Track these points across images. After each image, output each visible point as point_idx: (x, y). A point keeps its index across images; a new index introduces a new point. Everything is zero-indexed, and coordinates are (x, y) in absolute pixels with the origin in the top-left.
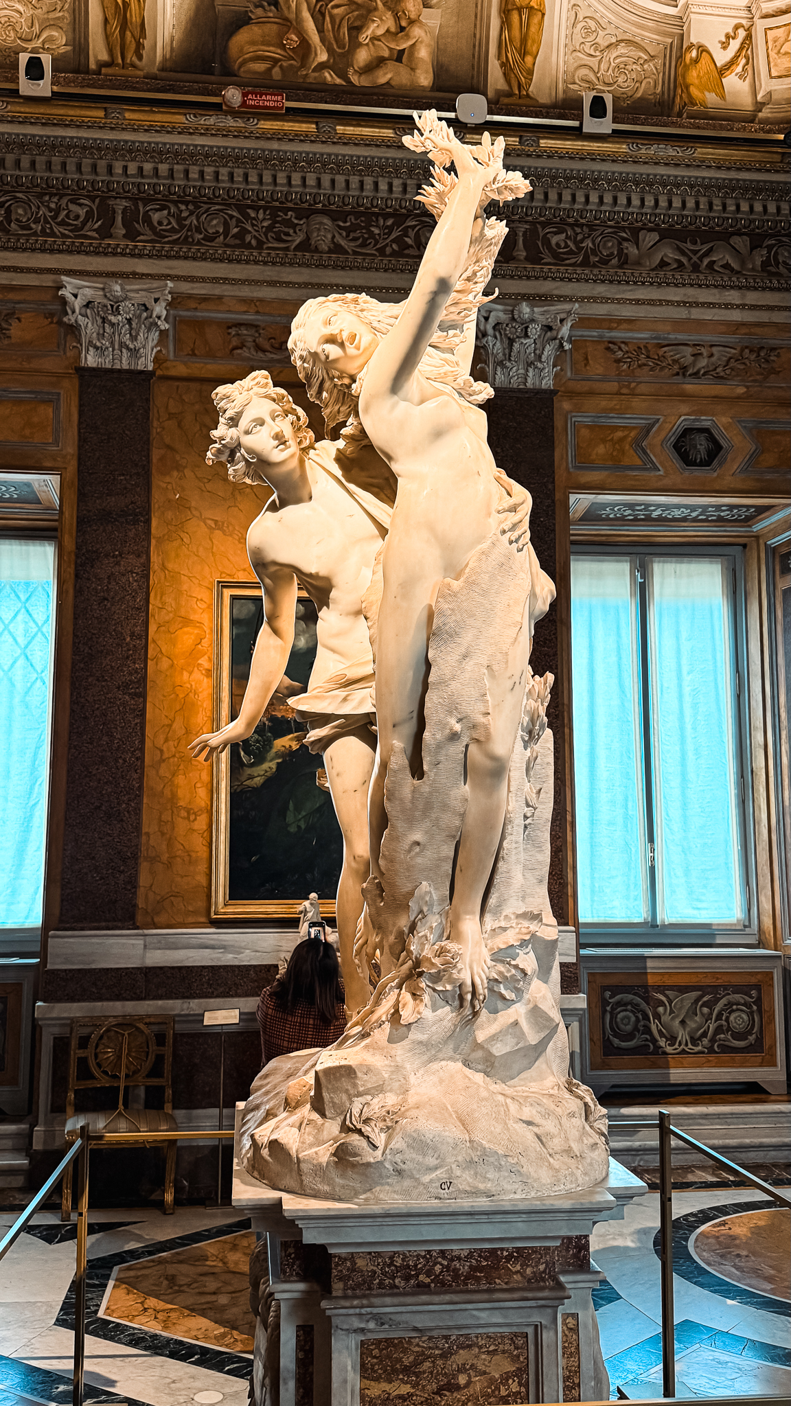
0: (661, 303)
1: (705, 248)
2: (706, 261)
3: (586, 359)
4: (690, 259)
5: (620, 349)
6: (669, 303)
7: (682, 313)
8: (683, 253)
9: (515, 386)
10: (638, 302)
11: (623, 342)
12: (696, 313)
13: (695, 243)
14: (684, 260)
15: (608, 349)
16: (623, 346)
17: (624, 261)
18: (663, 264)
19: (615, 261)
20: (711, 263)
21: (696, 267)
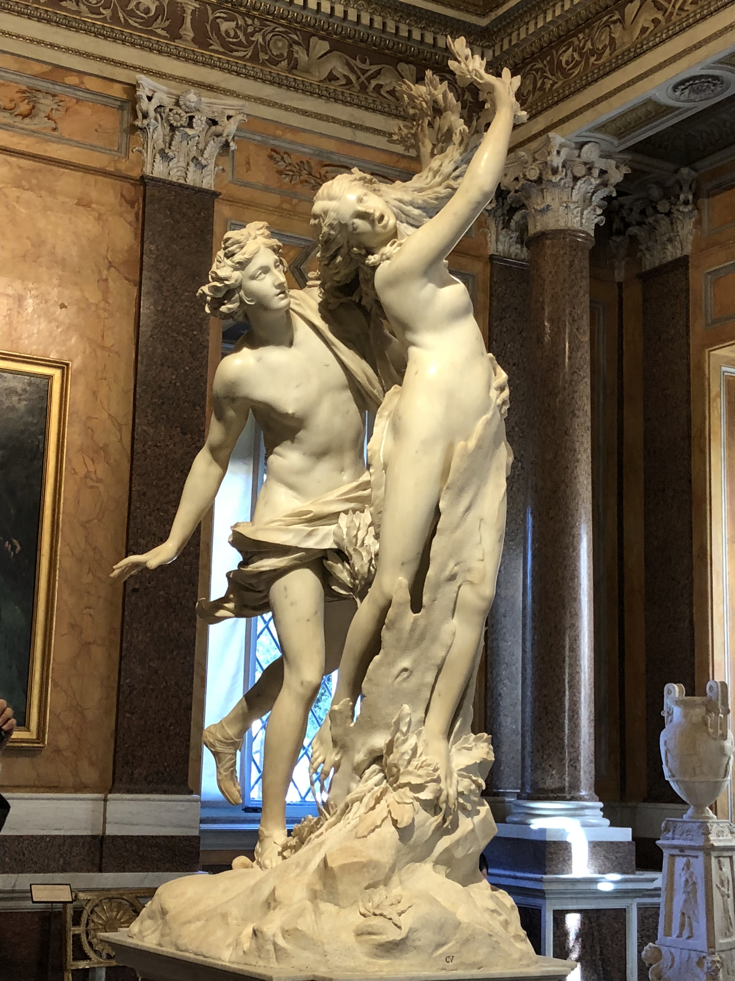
0: (328, 119)
1: (375, 68)
2: (374, 83)
3: (248, 163)
4: (358, 78)
5: (282, 158)
6: (335, 121)
7: (347, 133)
8: (352, 69)
9: (174, 180)
10: (305, 113)
11: (286, 153)
12: (362, 137)
13: (364, 62)
14: (353, 78)
15: (271, 157)
16: (285, 156)
17: (294, 66)
18: (331, 77)
19: (284, 64)
20: (379, 87)
21: (363, 88)
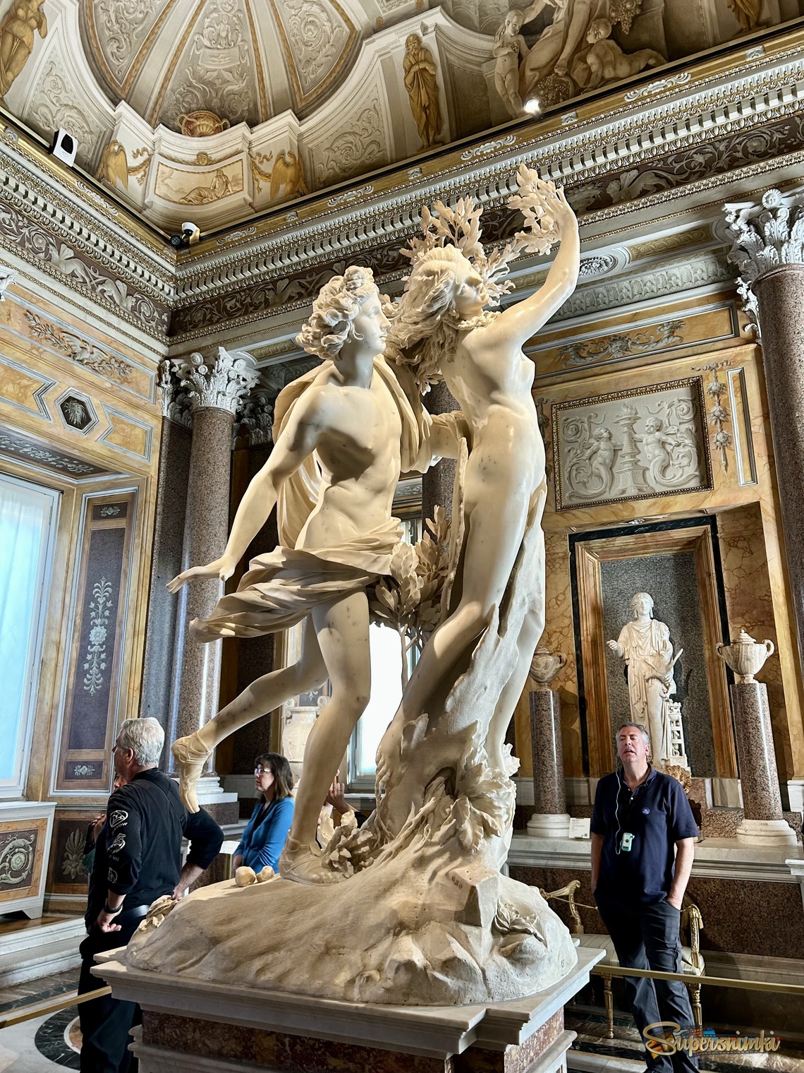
0: (70, 301)
1: (102, 278)
2: (100, 288)
3: (9, 315)
4: (91, 281)
5: (34, 319)
6: (74, 304)
8: (87, 274)
10: (55, 292)
11: (37, 316)
13: (94, 272)
14: (88, 280)
15: (26, 315)
16: (37, 318)
17: (49, 258)
18: (73, 275)
19: (42, 255)
20: (103, 291)
21: (94, 289)
